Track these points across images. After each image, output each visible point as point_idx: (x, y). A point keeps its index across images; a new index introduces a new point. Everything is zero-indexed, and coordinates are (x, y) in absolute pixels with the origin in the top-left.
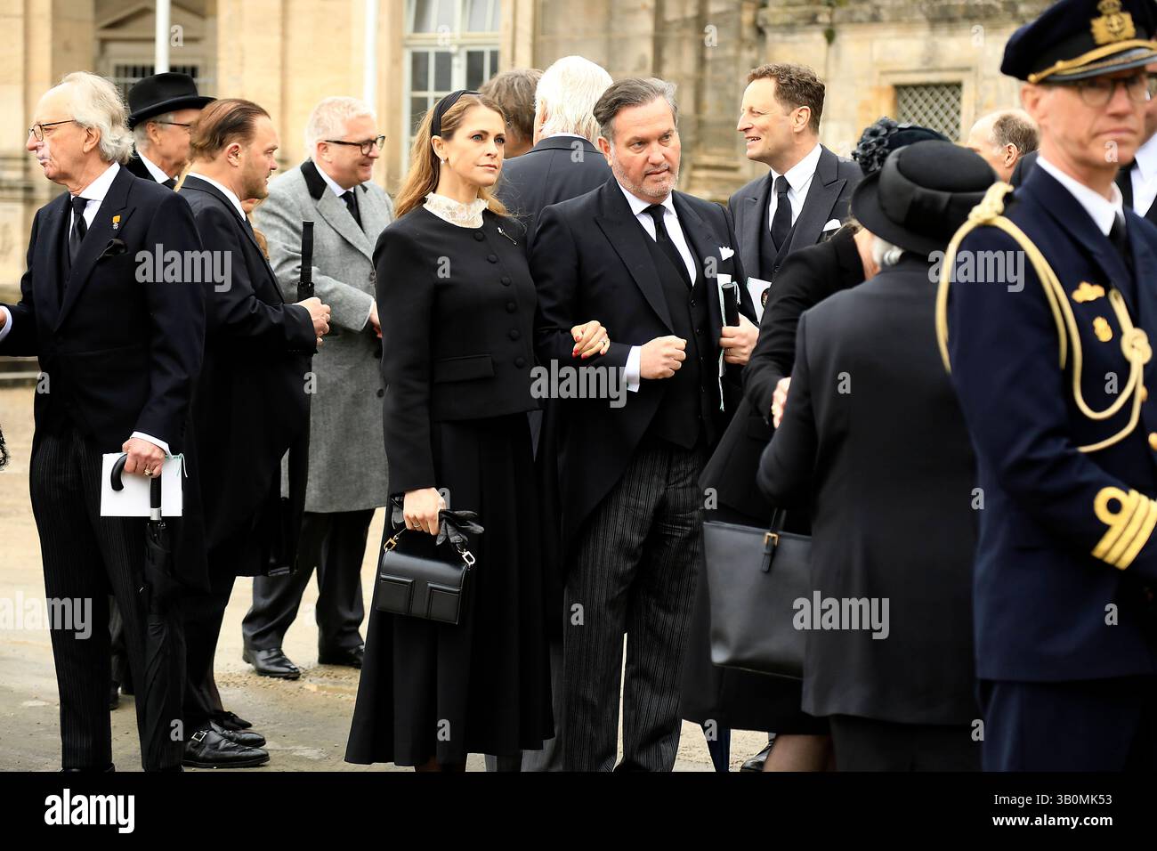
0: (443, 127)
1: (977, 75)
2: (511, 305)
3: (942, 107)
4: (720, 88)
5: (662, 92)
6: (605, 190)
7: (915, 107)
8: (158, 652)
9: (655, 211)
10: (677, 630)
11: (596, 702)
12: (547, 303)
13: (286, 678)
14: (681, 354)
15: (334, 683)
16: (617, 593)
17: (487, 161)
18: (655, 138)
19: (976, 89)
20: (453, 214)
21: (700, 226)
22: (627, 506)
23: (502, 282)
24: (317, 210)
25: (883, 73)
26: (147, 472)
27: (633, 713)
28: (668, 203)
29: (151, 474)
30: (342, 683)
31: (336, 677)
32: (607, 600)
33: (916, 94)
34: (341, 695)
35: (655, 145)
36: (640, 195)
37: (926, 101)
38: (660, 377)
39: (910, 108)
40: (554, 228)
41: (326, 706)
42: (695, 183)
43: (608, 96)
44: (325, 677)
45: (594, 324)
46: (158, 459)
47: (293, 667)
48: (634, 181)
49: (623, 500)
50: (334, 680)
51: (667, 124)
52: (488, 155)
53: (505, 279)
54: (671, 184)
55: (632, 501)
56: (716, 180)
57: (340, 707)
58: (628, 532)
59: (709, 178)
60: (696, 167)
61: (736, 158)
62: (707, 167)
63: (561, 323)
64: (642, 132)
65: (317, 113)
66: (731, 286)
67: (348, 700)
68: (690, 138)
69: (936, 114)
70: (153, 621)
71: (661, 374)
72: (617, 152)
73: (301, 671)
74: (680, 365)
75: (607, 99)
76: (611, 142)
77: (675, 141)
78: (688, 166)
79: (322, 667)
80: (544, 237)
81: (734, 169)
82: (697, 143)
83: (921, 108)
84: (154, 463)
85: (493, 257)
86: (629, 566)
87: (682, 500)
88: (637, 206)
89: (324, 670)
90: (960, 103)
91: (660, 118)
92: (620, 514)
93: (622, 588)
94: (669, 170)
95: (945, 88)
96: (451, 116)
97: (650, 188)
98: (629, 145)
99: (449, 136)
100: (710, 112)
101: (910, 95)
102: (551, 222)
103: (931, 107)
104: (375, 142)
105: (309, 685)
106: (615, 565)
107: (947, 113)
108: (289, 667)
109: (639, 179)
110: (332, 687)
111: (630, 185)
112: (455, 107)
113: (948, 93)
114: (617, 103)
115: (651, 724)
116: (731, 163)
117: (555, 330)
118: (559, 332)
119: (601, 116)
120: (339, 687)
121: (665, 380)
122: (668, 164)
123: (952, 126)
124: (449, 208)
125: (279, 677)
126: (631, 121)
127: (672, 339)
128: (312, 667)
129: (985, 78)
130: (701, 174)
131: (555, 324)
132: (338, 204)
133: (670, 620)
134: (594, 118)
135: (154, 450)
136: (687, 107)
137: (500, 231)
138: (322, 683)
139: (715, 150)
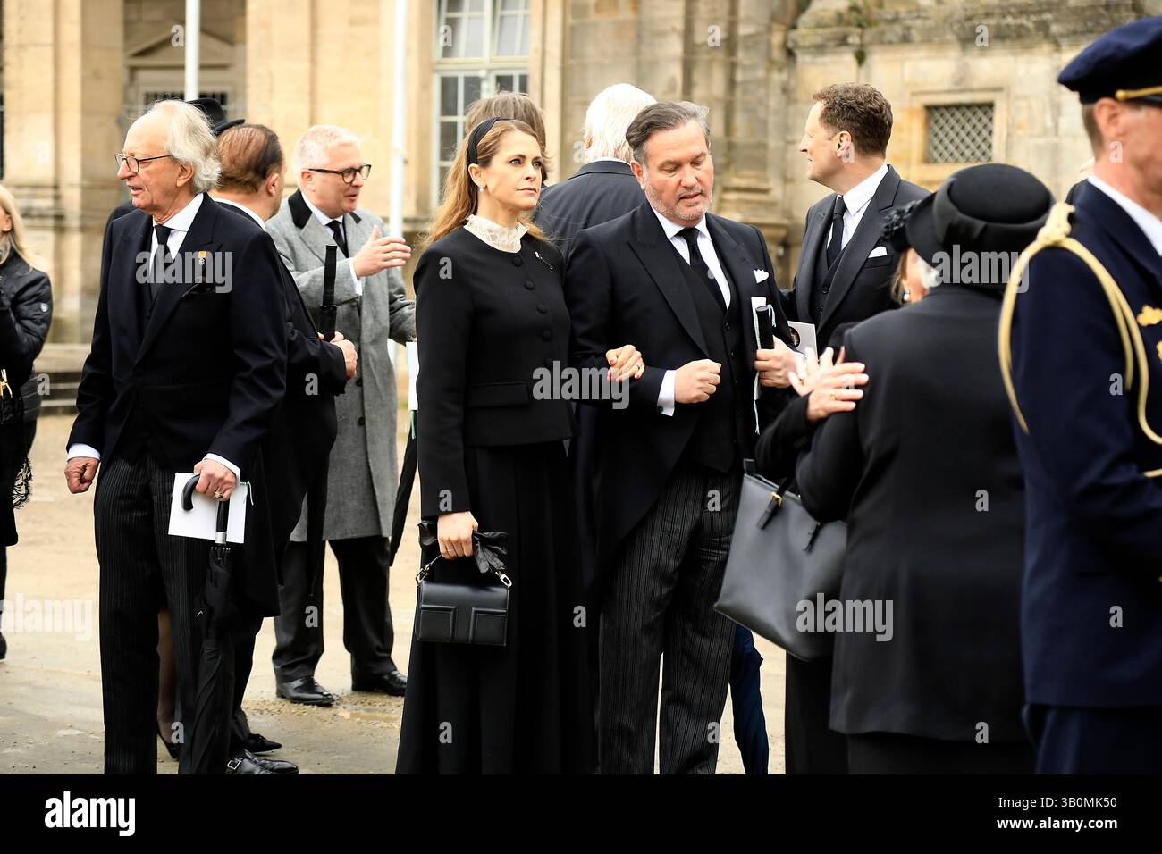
0: (479, 155)
1: (1008, 95)
2: (547, 333)
3: (974, 127)
4: (750, 111)
5: (694, 115)
6: (638, 214)
7: (947, 128)
8: (213, 678)
9: (689, 234)
10: (714, 655)
11: (632, 727)
12: (581, 328)
13: (320, 705)
14: (716, 379)
15: (368, 710)
16: (653, 618)
17: (527, 184)
18: (687, 162)
19: (1008, 109)
20: (494, 237)
21: (734, 249)
22: (663, 531)
23: (538, 310)
24: (301, 238)
25: (914, 94)
26: (218, 494)
27: (670, 739)
28: (702, 226)
29: (221, 497)
30: (377, 710)
31: (370, 704)
32: (643, 625)
33: (948, 115)
34: (375, 722)
35: (687, 168)
36: (673, 218)
37: (958, 121)
38: (695, 401)
39: (942, 128)
40: (587, 253)
41: (360, 734)
42: (726, 205)
43: (640, 120)
44: (359, 705)
45: (629, 348)
46: (228, 483)
47: (325, 693)
48: (667, 205)
49: (658, 523)
50: (368, 707)
51: (699, 147)
52: (528, 178)
53: (542, 307)
54: (704, 207)
55: (668, 525)
56: (747, 202)
57: (375, 734)
58: (663, 557)
59: (739, 201)
60: (726, 190)
61: (767, 180)
62: (738, 190)
63: (596, 348)
64: (675, 155)
65: (302, 142)
66: (765, 309)
67: (382, 727)
68: (721, 160)
69: (968, 134)
70: (208, 646)
71: (696, 398)
72: (650, 176)
73: (335, 697)
74: (715, 388)
75: (640, 123)
76: (644, 166)
77: (708, 164)
78: (719, 188)
79: (356, 694)
80: (578, 262)
81: (765, 191)
82: (727, 166)
83: (952, 128)
84: (226, 486)
85: (529, 284)
86: (665, 591)
87: (718, 524)
88: (671, 229)
89: (357, 697)
90: (992, 124)
91: (692, 142)
92: (656, 538)
93: (658, 613)
94: (701, 193)
95: (977, 109)
96: (487, 143)
97: (684, 211)
98: (661, 168)
99: (486, 163)
100: (741, 134)
101: (942, 115)
102: (585, 246)
103: (963, 127)
104: (359, 170)
105: (344, 713)
106: (650, 589)
107: (979, 134)
108: (321, 694)
109: (673, 202)
110: (368, 714)
111: (663, 209)
112: (489, 134)
113: (980, 114)
114: (648, 127)
115: (688, 750)
116: (763, 186)
117: (589, 355)
118: (593, 356)
119: (633, 140)
120: (373, 714)
121: (700, 404)
122: (701, 188)
123: (984, 147)
124: (490, 231)
125: (313, 705)
126: (663, 144)
127: (707, 362)
128: (345, 694)
129: (1018, 98)
130: (732, 196)
131: (589, 348)
132: (322, 232)
133: (706, 644)
134: (627, 143)
135: (227, 474)
136: (718, 129)
137: (537, 256)
138: (356, 710)
139: (746, 172)
